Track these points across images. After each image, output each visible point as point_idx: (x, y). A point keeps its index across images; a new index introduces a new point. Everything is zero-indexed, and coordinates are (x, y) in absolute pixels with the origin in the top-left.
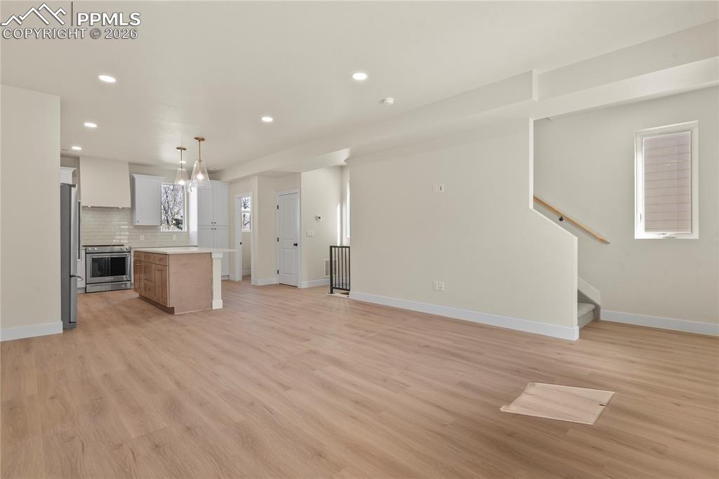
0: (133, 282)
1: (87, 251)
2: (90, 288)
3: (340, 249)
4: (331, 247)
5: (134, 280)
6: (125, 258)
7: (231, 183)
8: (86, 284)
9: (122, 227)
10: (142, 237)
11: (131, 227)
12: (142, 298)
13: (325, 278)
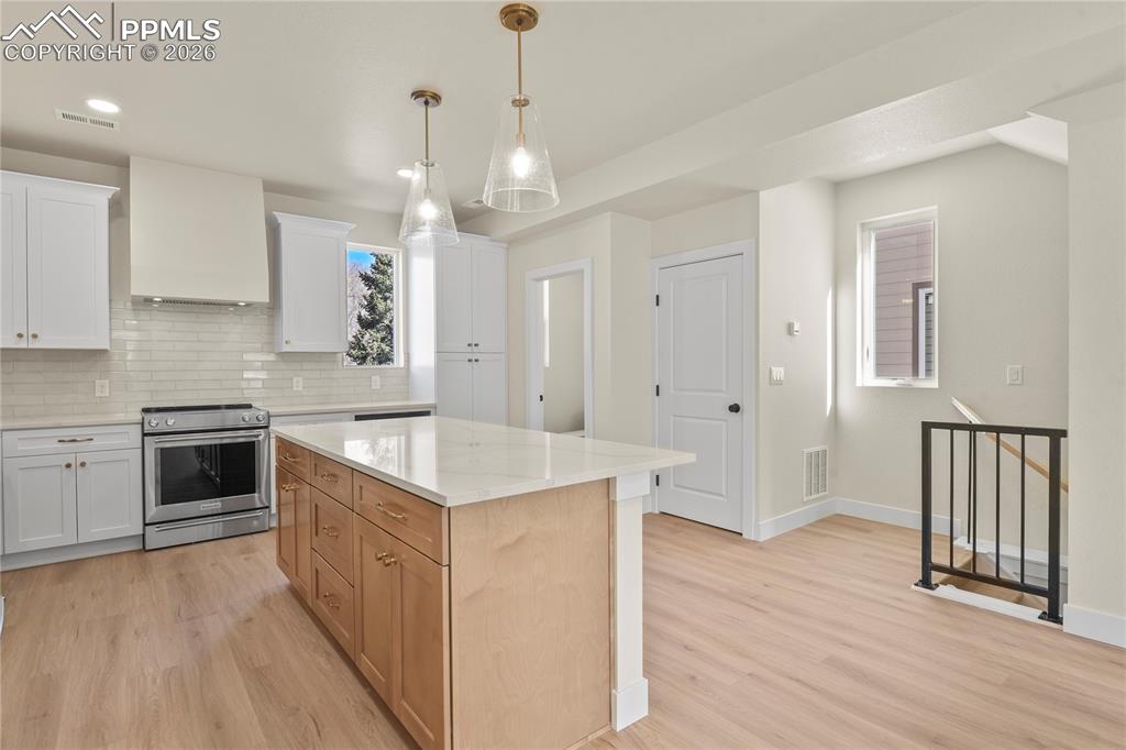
0: (274, 510)
1: (147, 429)
2: (155, 538)
3: (962, 437)
4: (927, 428)
5: (279, 505)
6: (252, 444)
7: (513, 242)
8: (145, 525)
9: (245, 357)
10: (298, 384)
11: (272, 357)
12: (296, 593)
13: (808, 502)
